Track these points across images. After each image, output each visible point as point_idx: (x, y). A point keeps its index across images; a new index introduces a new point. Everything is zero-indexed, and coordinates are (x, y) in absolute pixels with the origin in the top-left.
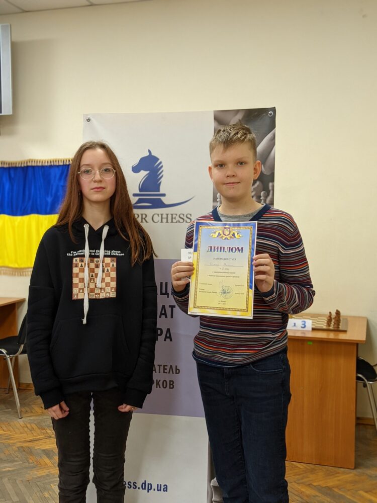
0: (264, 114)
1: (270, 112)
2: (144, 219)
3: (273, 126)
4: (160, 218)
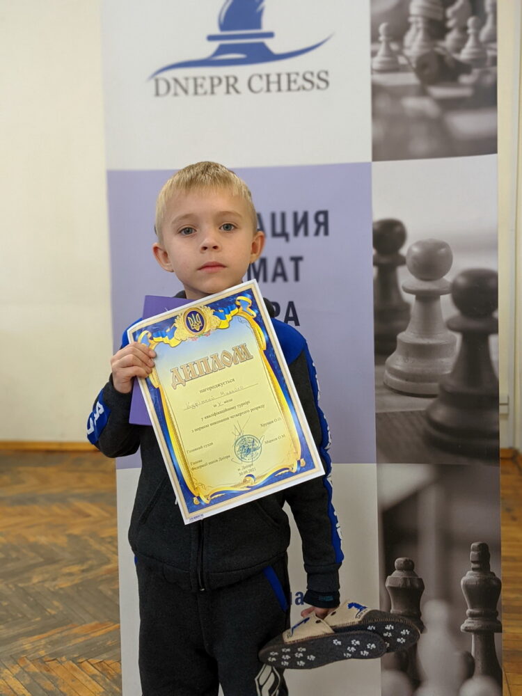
2: (233, 86)
4: (264, 84)
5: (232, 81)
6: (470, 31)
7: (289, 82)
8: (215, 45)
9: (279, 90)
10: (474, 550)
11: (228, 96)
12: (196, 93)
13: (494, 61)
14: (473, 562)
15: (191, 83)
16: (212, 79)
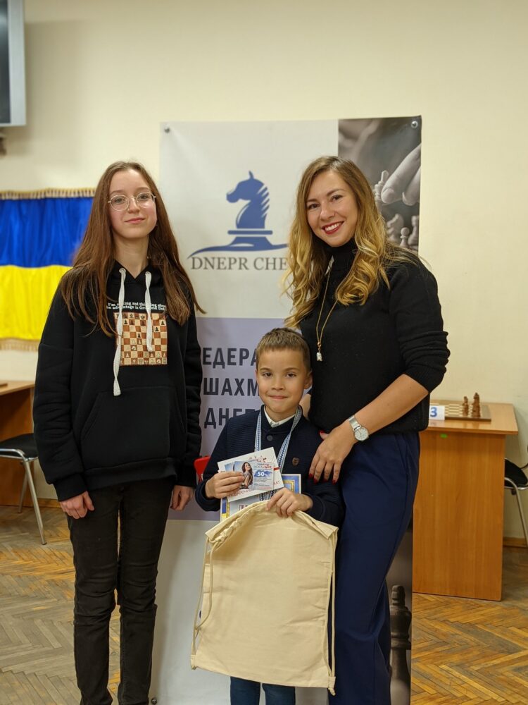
0: (406, 125)
1: (413, 123)
2: (244, 265)
3: (417, 140)
4: (264, 264)
5: (243, 261)
6: (401, 237)
7: (281, 263)
8: (233, 237)
9: (274, 268)
10: (394, 591)
11: (240, 271)
12: (219, 268)
14: (394, 599)
16: (230, 259)
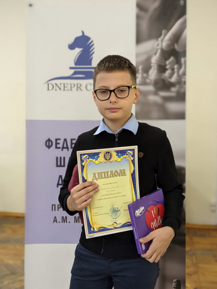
5: (79, 86)
6: (176, 70)
8: (72, 71)
10: (174, 282)
11: (77, 92)
12: (64, 90)
13: (185, 83)
14: (174, 288)
15: (62, 85)
16: (71, 84)
